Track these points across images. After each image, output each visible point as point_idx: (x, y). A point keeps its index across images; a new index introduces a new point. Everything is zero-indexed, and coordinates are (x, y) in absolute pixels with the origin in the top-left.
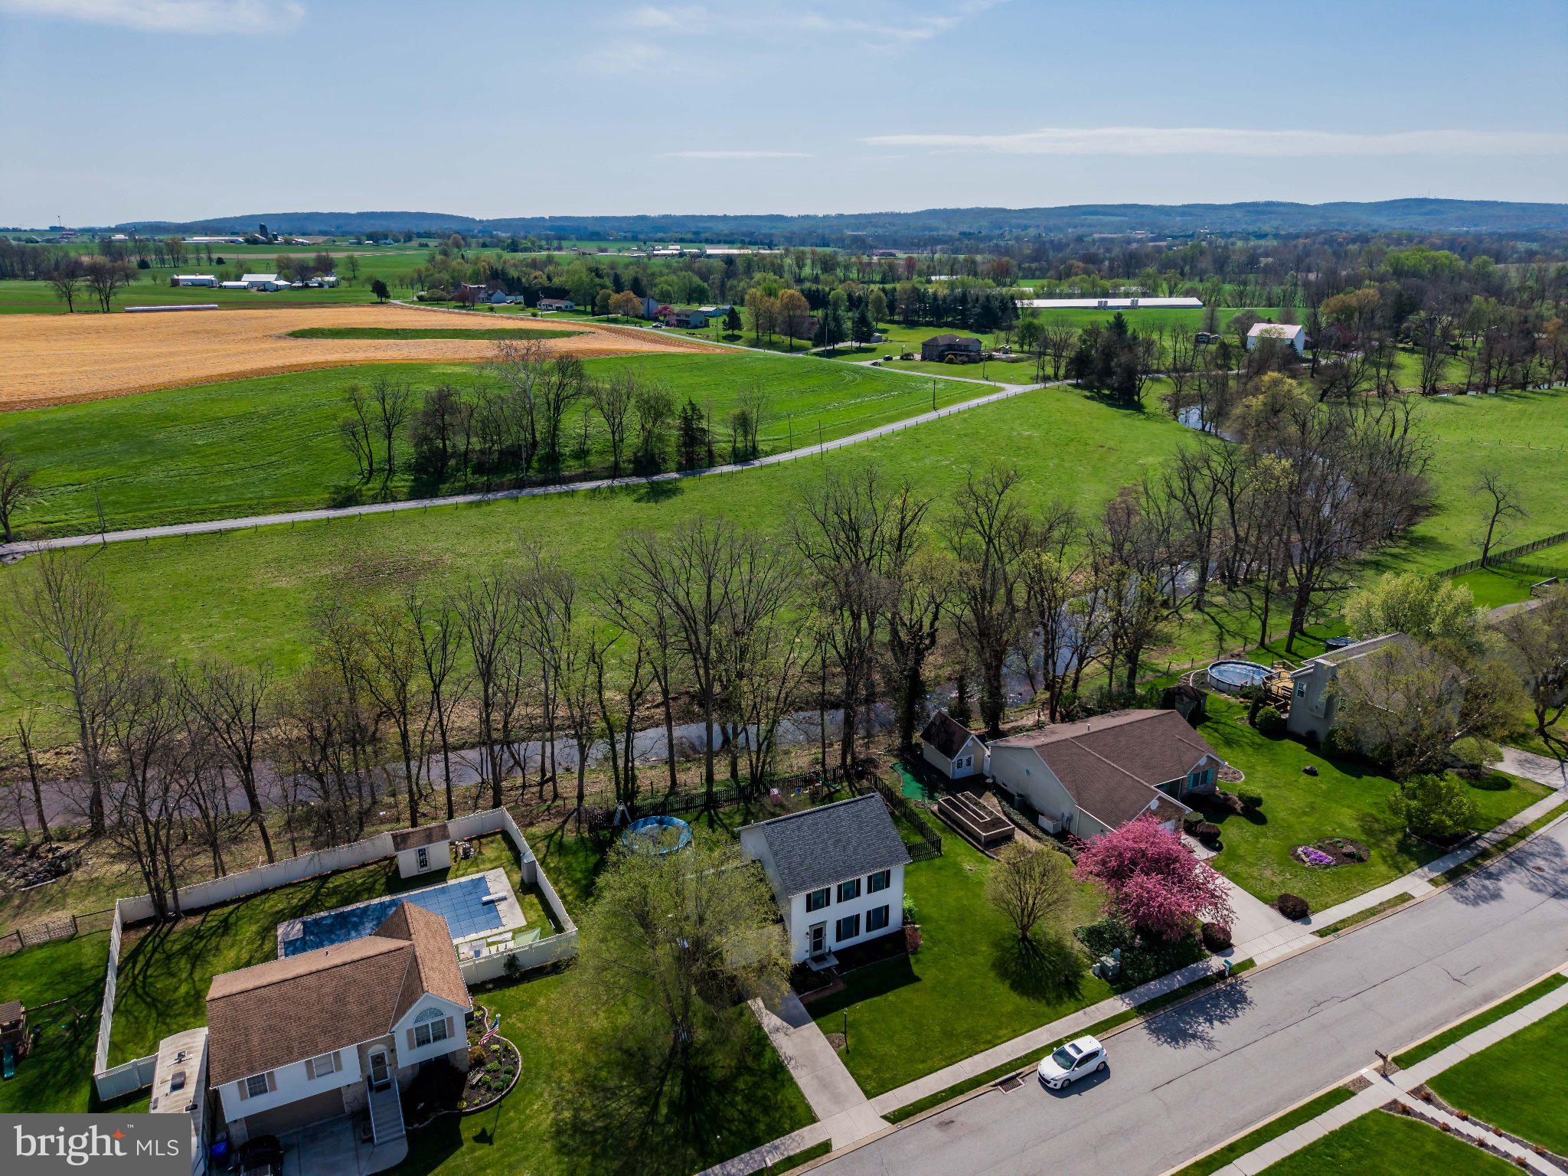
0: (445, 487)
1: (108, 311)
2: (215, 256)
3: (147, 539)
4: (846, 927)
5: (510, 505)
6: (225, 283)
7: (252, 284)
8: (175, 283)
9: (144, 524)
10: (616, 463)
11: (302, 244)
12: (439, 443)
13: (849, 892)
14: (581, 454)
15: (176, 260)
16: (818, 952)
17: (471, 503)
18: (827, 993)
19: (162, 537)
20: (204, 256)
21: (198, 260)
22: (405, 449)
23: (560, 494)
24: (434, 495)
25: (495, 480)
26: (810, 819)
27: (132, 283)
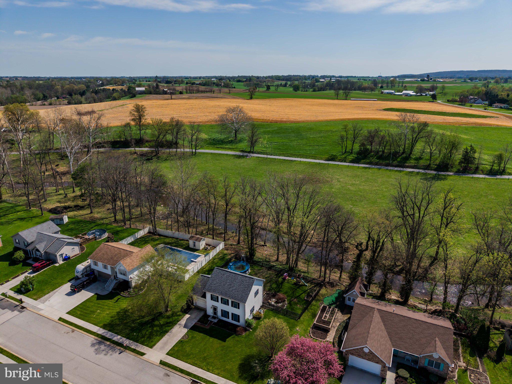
0: (363, 161)
1: (346, 100)
2: (404, 85)
3: (275, 159)
4: (225, 314)
5: (376, 171)
6: (396, 93)
7: (404, 94)
8: (382, 93)
9: (280, 155)
10: (430, 164)
11: (440, 81)
12: (368, 147)
13: (225, 302)
14: (418, 159)
15: (392, 86)
16: (215, 316)
17: (364, 167)
18: (202, 326)
19: (282, 159)
20: (401, 85)
21: (399, 86)
22: (357, 147)
23: (397, 171)
24: (358, 163)
25: (381, 162)
26: (228, 274)
27: (373, 92)
